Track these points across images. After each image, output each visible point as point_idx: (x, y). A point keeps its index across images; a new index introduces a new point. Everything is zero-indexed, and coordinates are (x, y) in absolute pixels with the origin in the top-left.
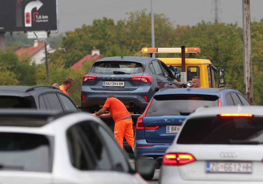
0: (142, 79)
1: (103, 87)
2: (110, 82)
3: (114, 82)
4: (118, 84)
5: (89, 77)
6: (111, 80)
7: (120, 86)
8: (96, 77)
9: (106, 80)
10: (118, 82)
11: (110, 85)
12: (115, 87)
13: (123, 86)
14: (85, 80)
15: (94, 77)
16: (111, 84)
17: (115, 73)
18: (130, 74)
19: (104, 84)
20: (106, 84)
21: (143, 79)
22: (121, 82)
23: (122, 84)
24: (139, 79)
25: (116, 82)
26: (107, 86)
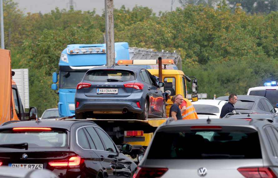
0: (134, 86)
1: (98, 94)
2: (104, 89)
3: (108, 89)
4: (112, 91)
5: (84, 85)
6: (105, 87)
7: (113, 93)
8: (90, 84)
9: (100, 87)
10: (112, 89)
11: (104, 92)
12: (109, 94)
13: (117, 93)
14: (80, 87)
15: (89, 85)
16: (105, 91)
17: (109, 80)
18: (123, 81)
19: (98, 91)
20: (100, 91)
21: (136, 87)
22: (114, 89)
23: (116, 91)
24: (132, 86)
25: (110, 89)
26: (101, 92)
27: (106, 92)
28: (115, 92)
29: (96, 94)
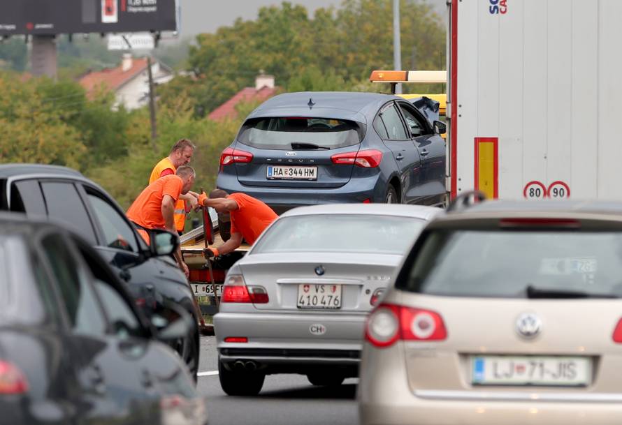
0: (357, 160)
1: (269, 179)
2: (283, 168)
3: (293, 168)
4: (301, 173)
5: (236, 156)
6: (285, 162)
7: (306, 177)
8: (250, 155)
9: (275, 162)
10: (303, 169)
11: (284, 176)
12: (295, 179)
13: (315, 176)
14: (227, 160)
15: (247, 157)
16: (286, 173)
17: (296, 147)
18: (329, 149)
19: (270, 171)
20: (274, 172)
21: (360, 161)
22: (309, 168)
23: (312, 172)
24: (352, 160)
25: (298, 169)
26: (276, 176)
27: (288, 176)
28: (311, 175)
29: (266, 180)
